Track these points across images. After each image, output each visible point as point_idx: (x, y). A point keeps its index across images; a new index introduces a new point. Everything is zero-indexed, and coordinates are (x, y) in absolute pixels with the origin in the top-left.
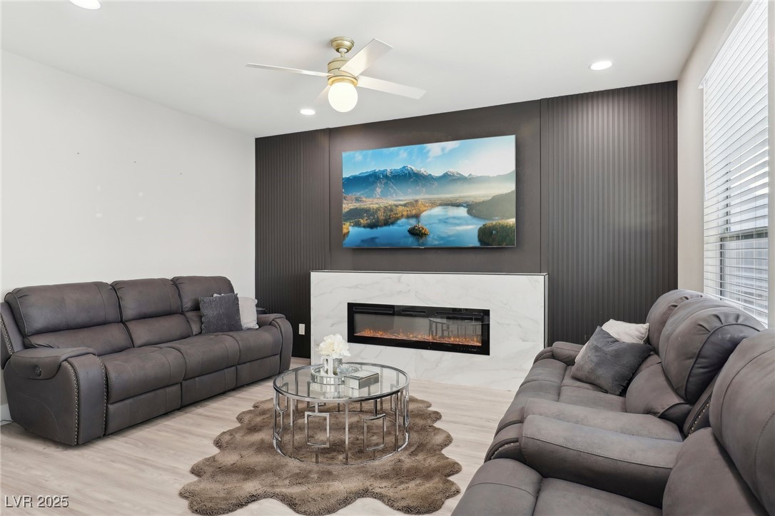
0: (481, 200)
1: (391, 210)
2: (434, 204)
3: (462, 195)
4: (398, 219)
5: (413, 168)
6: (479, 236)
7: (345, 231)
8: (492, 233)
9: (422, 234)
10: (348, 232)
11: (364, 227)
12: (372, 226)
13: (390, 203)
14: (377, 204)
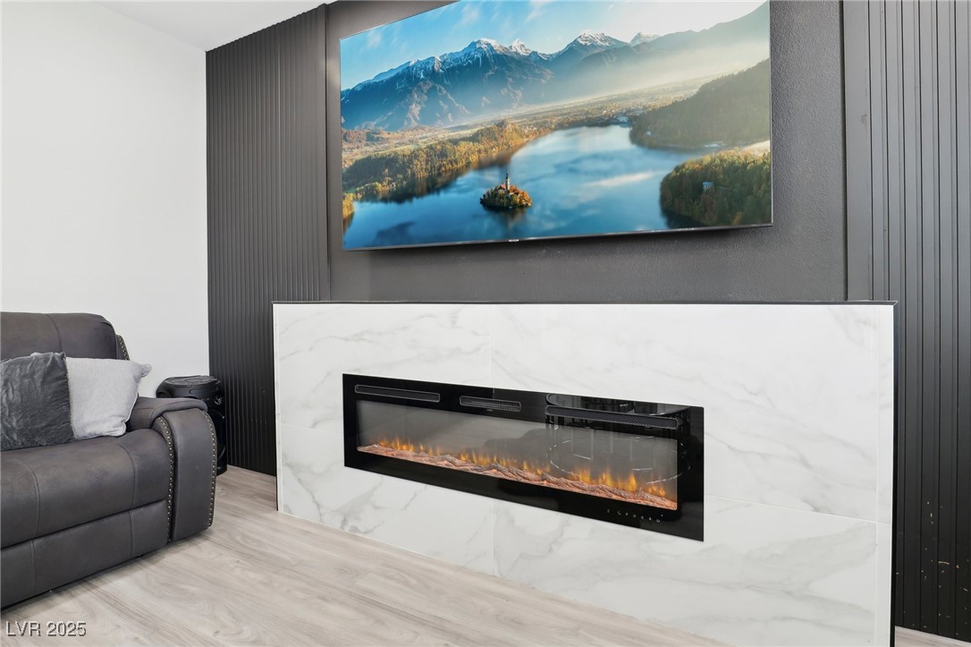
0: (670, 99)
1: (443, 154)
2: (543, 127)
3: (616, 92)
4: (457, 173)
5: (493, 43)
6: (663, 199)
7: (346, 213)
8: (700, 189)
9: (515, 205)
10: (351, 216)
11: (385, 200)
12: (400, 197)
13: (440, 136)
14: (411, 142)
